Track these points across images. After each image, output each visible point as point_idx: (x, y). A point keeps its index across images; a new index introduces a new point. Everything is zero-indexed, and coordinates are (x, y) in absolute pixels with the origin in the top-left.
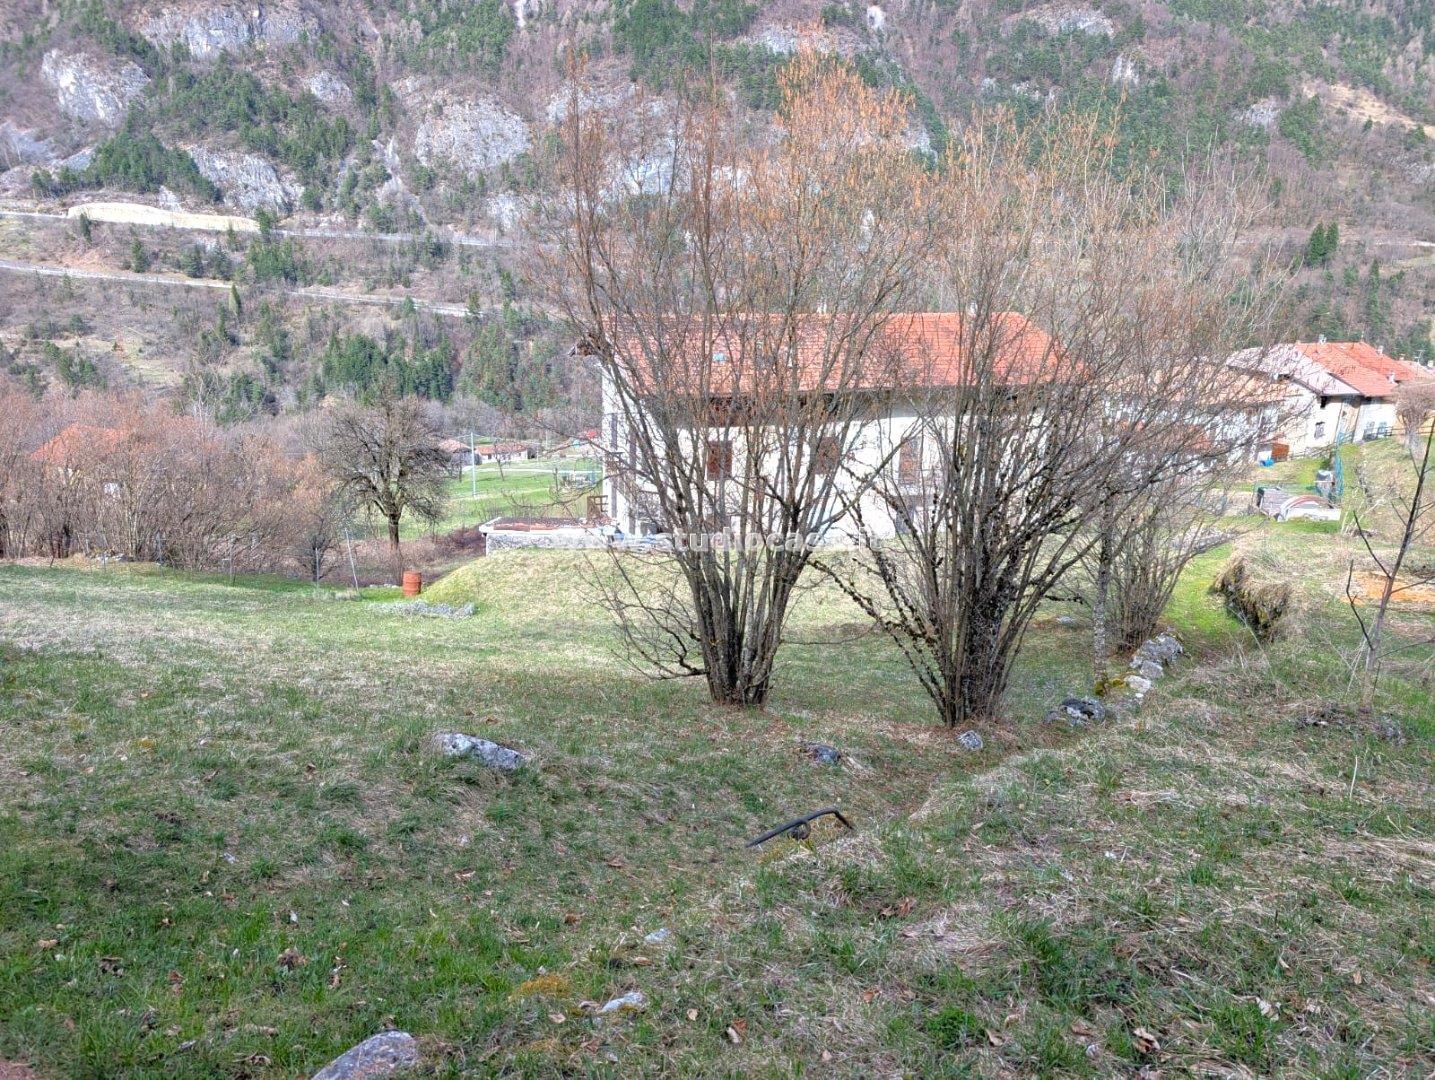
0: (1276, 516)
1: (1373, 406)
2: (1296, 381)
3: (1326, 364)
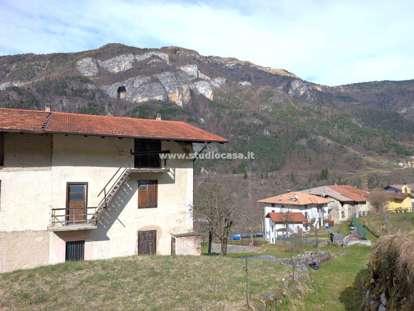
0: (342, 246)
1: (359, 205)
2: (331, 197)
3: (339, 192)
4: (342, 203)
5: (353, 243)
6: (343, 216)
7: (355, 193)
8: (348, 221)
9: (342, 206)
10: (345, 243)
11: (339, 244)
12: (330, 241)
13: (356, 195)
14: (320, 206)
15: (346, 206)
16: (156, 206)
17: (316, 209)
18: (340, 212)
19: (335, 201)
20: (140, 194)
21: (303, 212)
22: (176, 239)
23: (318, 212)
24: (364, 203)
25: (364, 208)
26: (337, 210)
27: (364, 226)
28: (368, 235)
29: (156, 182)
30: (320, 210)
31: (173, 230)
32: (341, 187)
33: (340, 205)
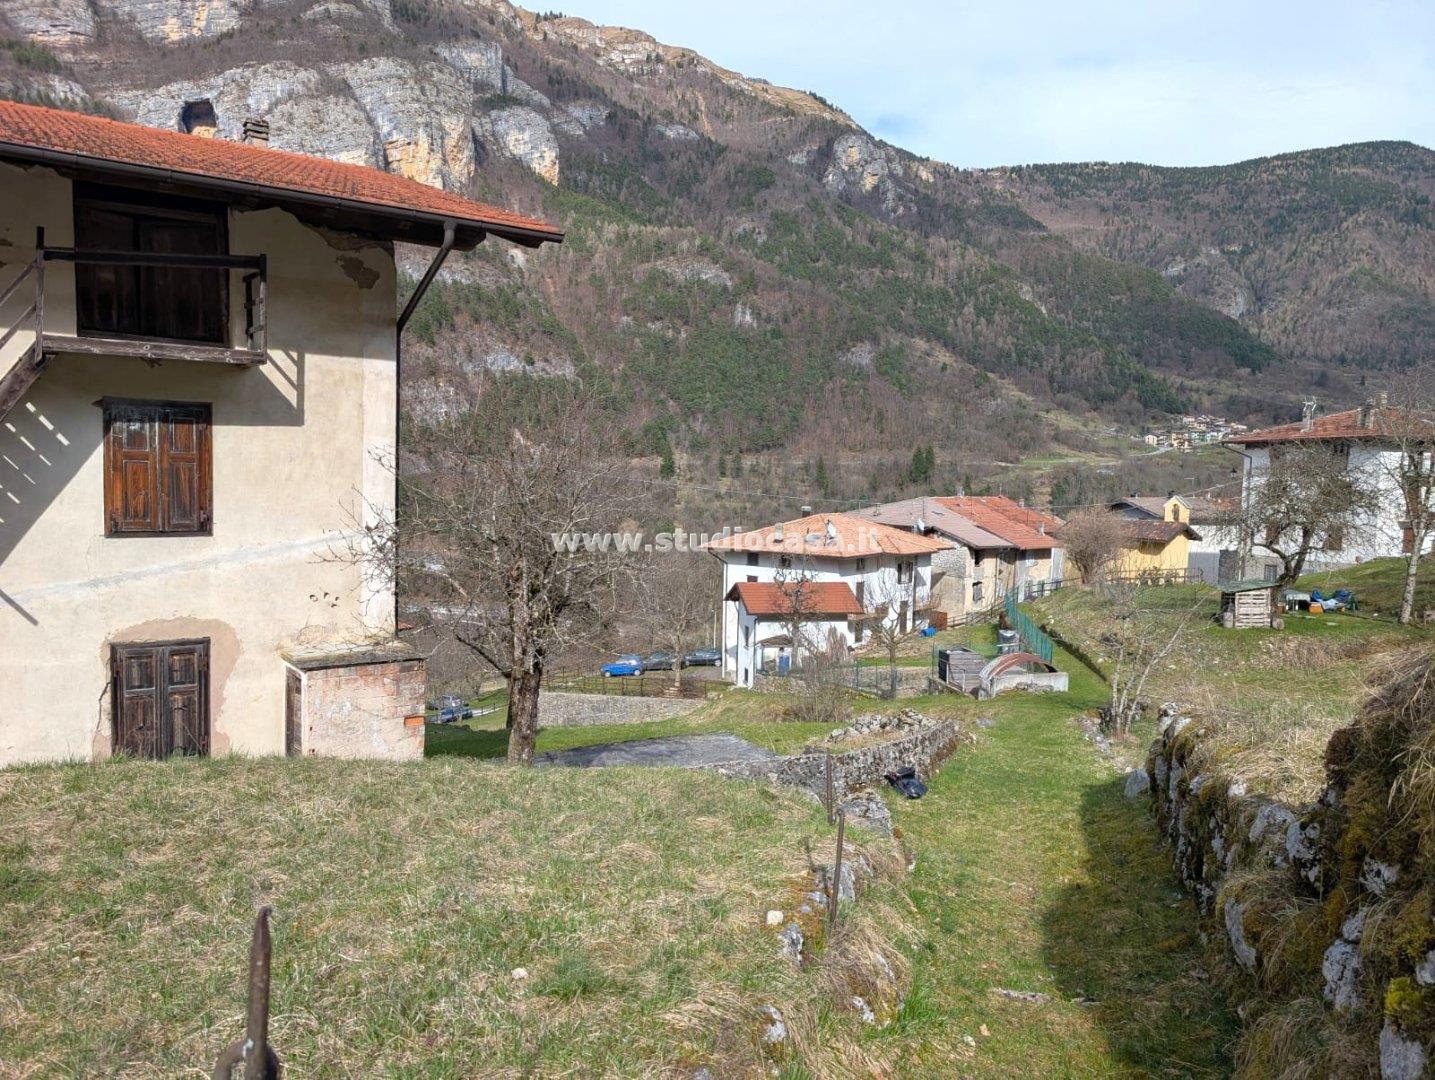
0: (975, 692)
1: (1029, 562)
2: (943, 534)
3: (971, 515)
4: (979, 554)
5: (1010, 682)
6: (977, 598)
7: (1019, 521)
8: (992, 612)
9: (977, 563)
10: (986, 683)
11: (967, 686)
12: (936, 677)
13: (1021, 527)
14: (906, 564)
15: (989, 564)
16: (204, 528)
17: (890, 573)
18: (969, 582)
19: (957, 545)
20: (112, 468)
21: (852, 581)
22: (304, 677)
23: (899, 582)
24: (1044, 553)
25: (1039, 572)
26: (961, 576)
27: (1043, 628)
28: (1059, 657)
29: (203, 415)
30: (904, 578)
31: (298, 638)
32: (977, 501)
33: (970, 561)
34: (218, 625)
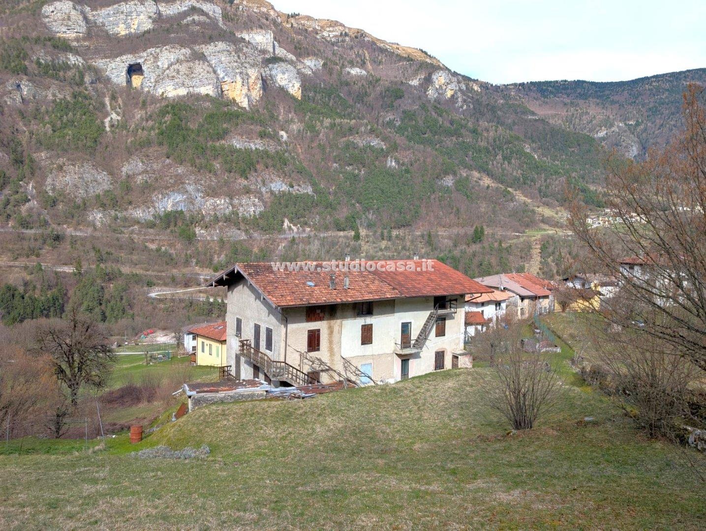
1: (541, 300)
2: (509, 290)
3: (519, 282)
4: (523, 298)
6: (522, 314)
7: (536, 284)
9: (522, 301)
10: (537, 350)
11: (531, 350)
12: (520, 347)
13: (538, 286)
14: (498, 304)
15: (526, 301)
16: (444, 335)
17: (494, 307)
18: (519, 308)
19: (515, 295)
20: (436, 328)
21: (480, 310)
22: (459, 357)
23: (496, 310)
24: (546, 297)
25: (545, 303)
26: (516, 306)
27: (549, 329)
28: (557, 341)
29: (444, 319)
30: (498, 308)
31: (453, 350)
32: (520, 275)
33: (519, 301)
34: (445, 349)
